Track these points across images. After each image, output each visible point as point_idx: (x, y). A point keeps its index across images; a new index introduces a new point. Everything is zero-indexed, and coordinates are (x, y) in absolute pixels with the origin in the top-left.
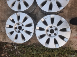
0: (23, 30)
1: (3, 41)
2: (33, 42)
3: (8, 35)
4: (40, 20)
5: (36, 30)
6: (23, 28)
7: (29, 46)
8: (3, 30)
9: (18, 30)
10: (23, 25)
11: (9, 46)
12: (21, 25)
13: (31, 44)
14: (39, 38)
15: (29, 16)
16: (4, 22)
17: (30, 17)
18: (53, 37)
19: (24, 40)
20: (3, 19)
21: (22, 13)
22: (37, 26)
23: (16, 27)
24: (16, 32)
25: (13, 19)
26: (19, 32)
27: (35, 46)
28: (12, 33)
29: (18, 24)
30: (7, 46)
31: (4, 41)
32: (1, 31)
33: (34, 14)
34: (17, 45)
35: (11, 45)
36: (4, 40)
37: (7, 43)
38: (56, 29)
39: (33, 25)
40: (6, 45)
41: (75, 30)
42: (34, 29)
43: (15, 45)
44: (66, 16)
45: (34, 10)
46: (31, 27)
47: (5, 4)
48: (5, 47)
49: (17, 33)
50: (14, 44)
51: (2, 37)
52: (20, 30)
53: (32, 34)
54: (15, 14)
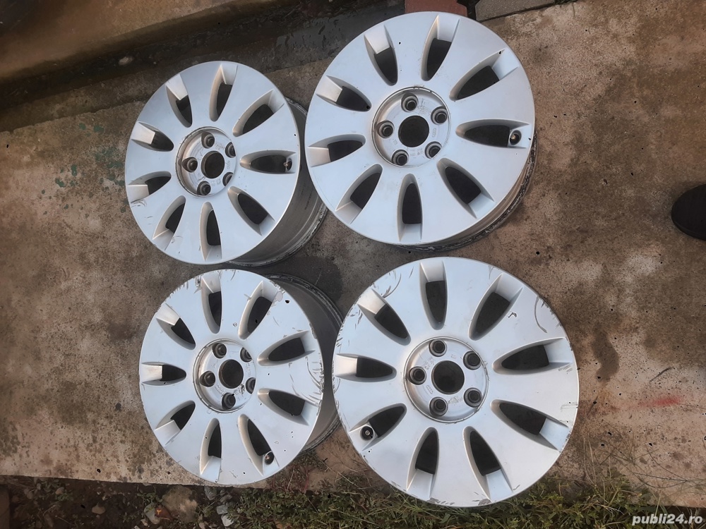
0: (251, 385)
1: (135, 480)
3: (163, 434)
4: (355, 309)
5: (335, 382)
6: (248, 370)
7: (318, 501)
8: (126, 397)
9: (218, 391)
10: (246, 356)
11: (182, 508)
12: (233, 354)
13: (325, 484)
14: (365, 435)
15: (278, 288)
16: (130, 337)
18: (456, 420)
19: (269, 462)
20: (119, 321)
21: (230, 271)
22: (336, 350)
23: (202, 372)
24: (211, 405)
25: (180, 322)
26: (228, 403)
27: (356, 498)
28: (182, 416)
29: (219, 350)
30: (169, 512)
31: (146, 479)
32: (118, 407)
33: (324, 254)
34: (233, 495)
35: (194, 503)
36: (145, 466)
37: (162, 490)
39: (313, 344)
40: (157, 504)
41: (636, 338)
42: (319, 376)
43: (219, 497)
44: (551, 241)
45: (314, 227)
46: (299, 364)
48: (155, 520)
49: (213, 415)
50: (210, 495)
51: (128, 446)
52: (231, 391)
53: (312, 415)
54: (192, 282)
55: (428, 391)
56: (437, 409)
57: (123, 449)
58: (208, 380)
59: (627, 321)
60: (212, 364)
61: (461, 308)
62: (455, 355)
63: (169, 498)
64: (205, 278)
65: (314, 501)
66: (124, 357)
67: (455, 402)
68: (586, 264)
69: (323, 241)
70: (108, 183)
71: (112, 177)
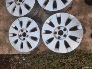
0: (28, 36)
1: (9, 54)
2: (43, 50)
3: (13, 45)
4: (45, 22)
5: (42, 35)
6: (27, 34)
7: (39, 55)
8: (7, 41)
9: (22, 38)
10: (27, 31)
11: (17, 58)
12: (25, 31)
13: (40, 53)
14: (47, 43)
17: (33, 21)
18: (62, 39)
19: (31, 48)
20: (6, 29)
21: (24, 17)
22: (42, 29)
24: (21, 39)
26: (24, 39)
27: (45, 54)
29: (22, 31)
30: (15, 59)
31: (11, 54)
32: (6, 43)
33: (39, 17)
34: (25, 55)
35: (19, 57)
36: (11, 52)
37: (14, 55)
38: (65, 30)
39: (38, 29)
40: (13, 58)
41: (89, 27)
42: (39, 34)
43: (23, 56)
44: (76, 13)
45: (37, 12)
46: (36, 32)
47: (6, 11)
48: (12, 60)
49: (21, 41)
50: (21, 56)
51: (8, 49)
52: (24, 37)
53: (38, 40)
54: (17, 19)
55: (57, 35)
56: (59, 38)
57: (7, 49)
58: (20, 36)
59: (88, 25)
60: (21, 33)
61: (63, 21)
62: (62, 29)
63: (15, 57)
64: (19, 19)
65: (38, 55)
66: (7, 35)
67: (62, 37)
68: (81, 16)
69: (39, 15)
70: (3, 7)
71: (4, 6)
